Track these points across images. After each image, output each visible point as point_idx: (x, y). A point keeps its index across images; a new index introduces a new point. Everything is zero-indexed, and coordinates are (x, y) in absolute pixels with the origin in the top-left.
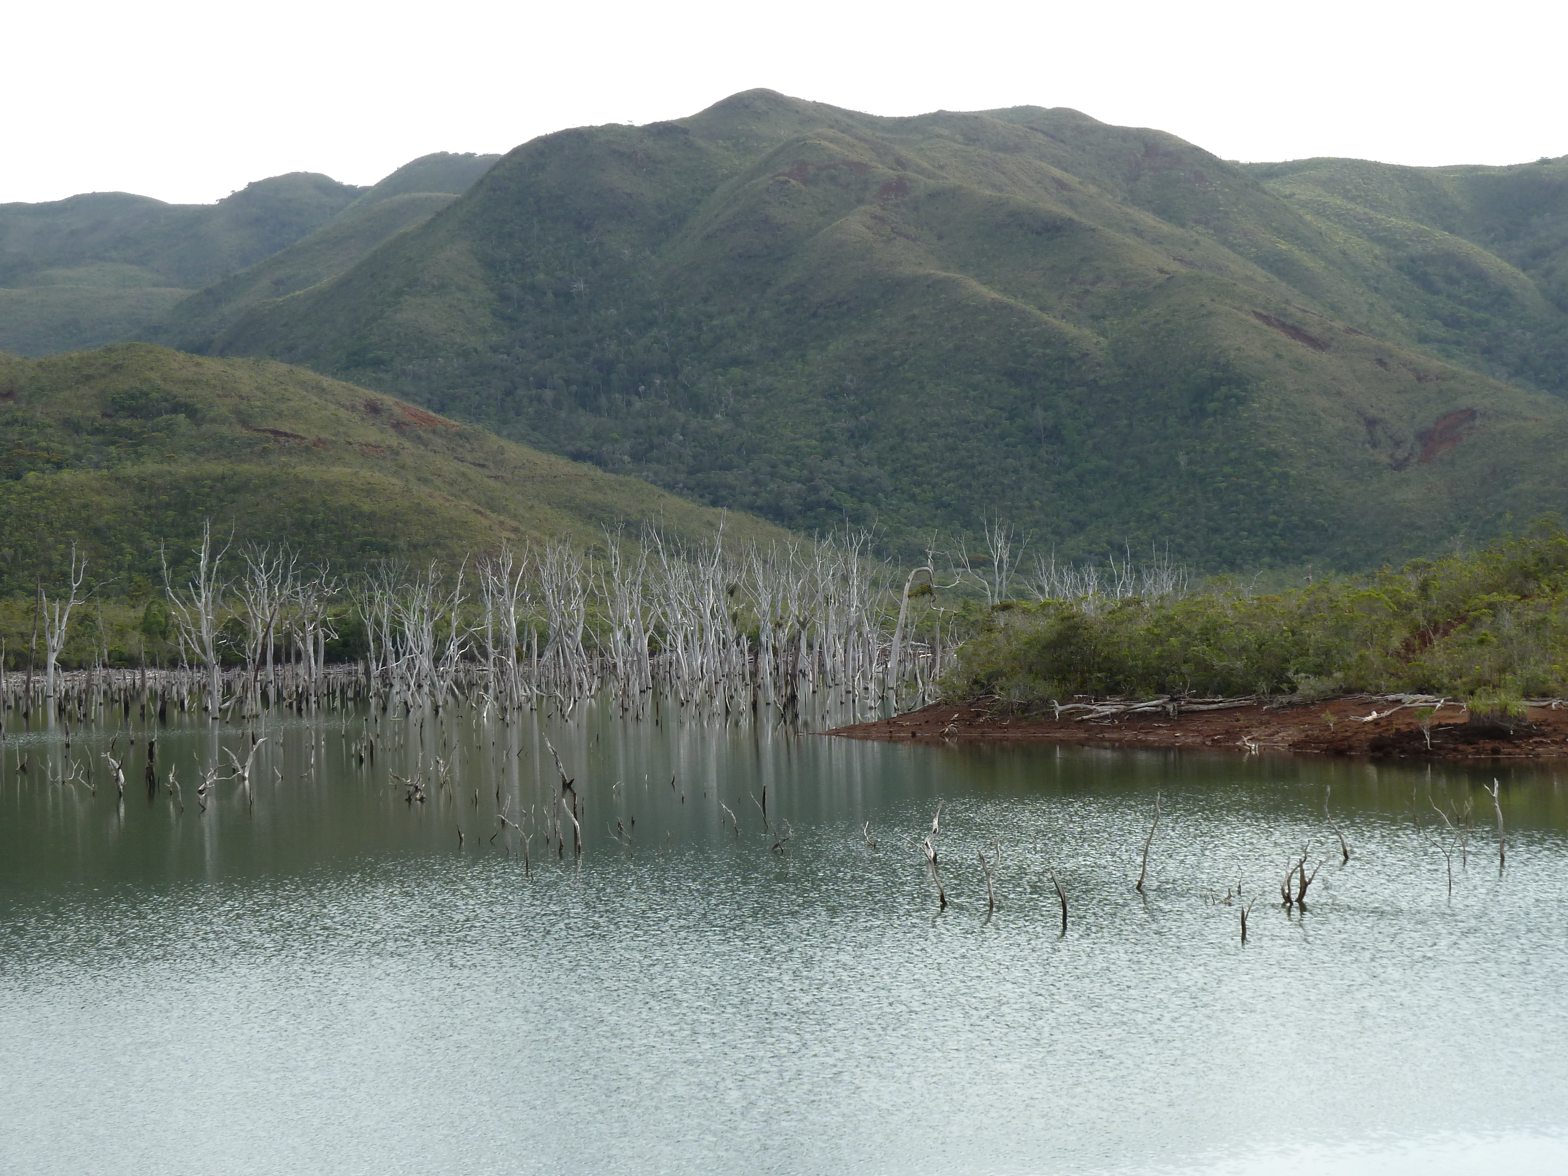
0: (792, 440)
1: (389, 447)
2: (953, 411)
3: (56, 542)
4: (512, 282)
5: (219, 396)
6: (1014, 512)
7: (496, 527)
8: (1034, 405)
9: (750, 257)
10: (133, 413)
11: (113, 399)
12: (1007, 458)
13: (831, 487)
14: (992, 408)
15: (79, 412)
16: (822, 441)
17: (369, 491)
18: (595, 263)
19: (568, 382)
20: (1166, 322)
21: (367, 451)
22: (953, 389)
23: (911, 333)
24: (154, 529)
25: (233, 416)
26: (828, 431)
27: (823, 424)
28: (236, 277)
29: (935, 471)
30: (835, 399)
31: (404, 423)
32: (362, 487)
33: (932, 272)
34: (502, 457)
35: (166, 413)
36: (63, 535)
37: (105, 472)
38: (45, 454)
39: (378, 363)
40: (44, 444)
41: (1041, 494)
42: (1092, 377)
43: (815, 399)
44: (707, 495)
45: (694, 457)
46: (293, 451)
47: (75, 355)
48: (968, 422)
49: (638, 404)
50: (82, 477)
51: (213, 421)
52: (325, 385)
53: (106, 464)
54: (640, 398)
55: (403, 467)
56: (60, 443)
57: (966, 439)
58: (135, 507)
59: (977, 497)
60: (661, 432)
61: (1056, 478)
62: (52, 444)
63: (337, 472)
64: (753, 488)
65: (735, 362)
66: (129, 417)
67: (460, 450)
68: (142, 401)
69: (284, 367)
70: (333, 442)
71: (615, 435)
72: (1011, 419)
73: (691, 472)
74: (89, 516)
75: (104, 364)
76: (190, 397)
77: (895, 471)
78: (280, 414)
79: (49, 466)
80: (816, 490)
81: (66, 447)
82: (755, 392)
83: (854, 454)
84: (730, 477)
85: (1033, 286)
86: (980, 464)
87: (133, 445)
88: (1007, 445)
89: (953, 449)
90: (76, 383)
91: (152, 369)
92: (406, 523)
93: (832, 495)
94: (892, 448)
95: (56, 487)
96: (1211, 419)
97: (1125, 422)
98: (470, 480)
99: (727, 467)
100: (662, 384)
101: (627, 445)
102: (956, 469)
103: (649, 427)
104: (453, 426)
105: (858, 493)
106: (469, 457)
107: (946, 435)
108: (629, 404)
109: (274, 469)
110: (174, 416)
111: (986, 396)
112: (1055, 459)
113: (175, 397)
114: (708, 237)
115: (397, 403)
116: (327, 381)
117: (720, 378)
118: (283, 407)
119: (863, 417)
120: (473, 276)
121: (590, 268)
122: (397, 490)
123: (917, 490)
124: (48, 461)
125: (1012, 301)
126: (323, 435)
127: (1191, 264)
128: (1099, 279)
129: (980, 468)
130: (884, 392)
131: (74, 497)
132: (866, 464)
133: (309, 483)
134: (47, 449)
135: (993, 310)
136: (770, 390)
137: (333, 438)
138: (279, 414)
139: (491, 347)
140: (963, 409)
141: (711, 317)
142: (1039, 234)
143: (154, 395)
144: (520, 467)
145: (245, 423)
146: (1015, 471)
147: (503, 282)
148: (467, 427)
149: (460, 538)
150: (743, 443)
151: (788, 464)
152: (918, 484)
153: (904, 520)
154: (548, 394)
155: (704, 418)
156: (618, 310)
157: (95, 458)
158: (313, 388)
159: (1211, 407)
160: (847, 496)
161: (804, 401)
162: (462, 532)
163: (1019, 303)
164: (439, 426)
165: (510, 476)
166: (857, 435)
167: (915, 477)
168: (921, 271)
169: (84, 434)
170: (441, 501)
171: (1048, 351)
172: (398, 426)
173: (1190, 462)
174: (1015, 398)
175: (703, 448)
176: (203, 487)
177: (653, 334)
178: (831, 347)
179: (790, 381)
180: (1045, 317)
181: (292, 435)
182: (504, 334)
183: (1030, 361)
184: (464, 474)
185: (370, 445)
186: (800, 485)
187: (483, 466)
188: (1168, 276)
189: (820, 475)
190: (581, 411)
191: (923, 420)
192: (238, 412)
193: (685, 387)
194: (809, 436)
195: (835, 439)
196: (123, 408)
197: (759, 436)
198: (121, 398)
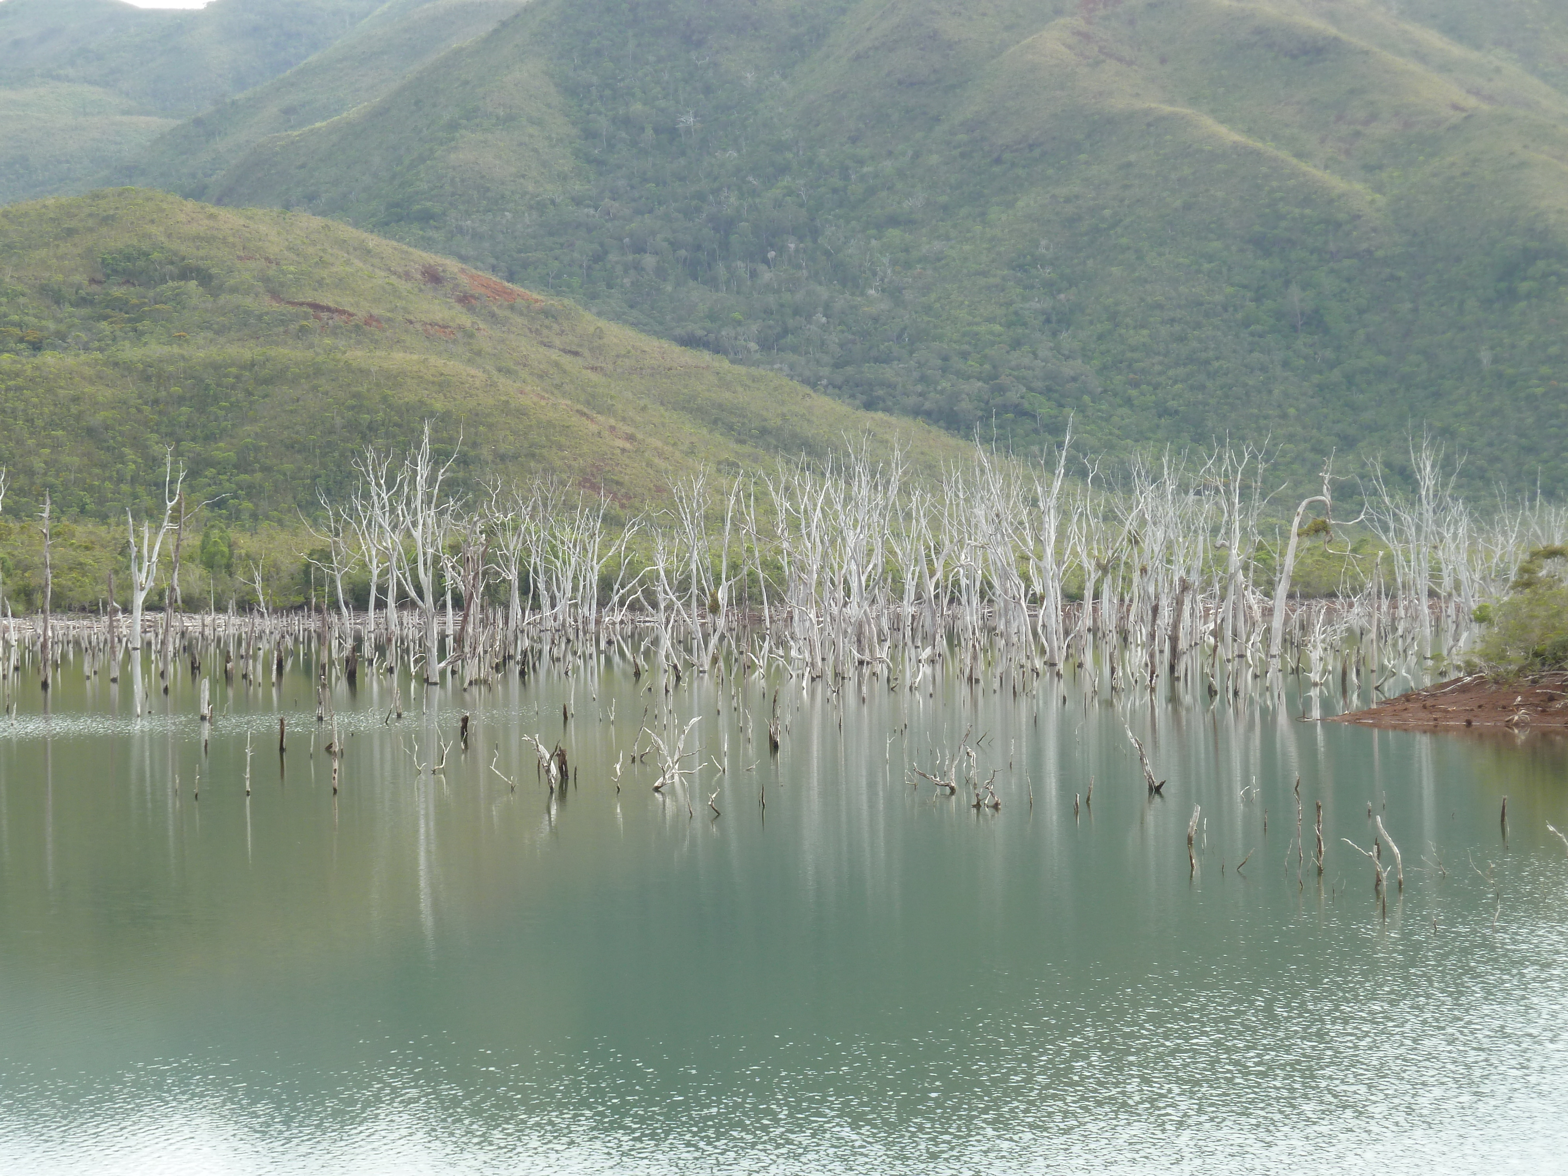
0: (969, 324)
1: (460, 328)
2: (1182, 288)
3: (38, 445)
4: (600, 113)
5: (240, 258)
6: (1262, 422)
7: (606, 433)
8: (1287, 283)
9: (912, 84)
10: (129, 278)
11: (104, 260)
12: (1251, 351)
13: (1021, 387)
14: (1232, 285)
15: (60, 277)
16: (1009, 327)
17: (443, 385)
18: (708, 90)
19: (675, 245)
20: (1465, 174)
21: (432, 332)
22: (1181, 260)
23: (1126, 187)
24: (163, 429)
25: (260, 284)
26: (1016, 313)
27: (1010, 303)
28: (234, 103)
29: (1158, 368)
30: (1026, 271)
31: (473, 296)
32: (432, 379)
33: (1153, 105)
34: (601, 342)
35: (173, 279)
36: (49, 436)
37: (98, 355)
38: (17, 331)
39: (426, 217)
40: (16, 318)
41: (1297, 399)
42: (1365, 246)
43: (999, 272)
44: (859, 395)
45: (841, 346)
46: (338, 331)
47: (50, 202)
48: (1201, 304)
49: (767, 276)
50: (70, 361)
51: (234, 290)
52: (371, 245)
53: (97, 344)
54: (769, 267)
55: (479, 353)
56: (36, 316)
57: (1198, 326)
58: (140, 401)
59: (1212, 401)
60: (796, 312)
61: (1316, 378)
62: (26, 318)
63: (398, 359)
64: (919, 388)
65: (893, 221)
66: (124, 283)
67: (545, 332)
68: (141, 263)
69: (317, 222)
70: (389, 320)
71: (737, 315)
72: (1258, 300)
73: (838, 365)
74: (81, 413)
75: (90, 215)
76: (202, 259)
77: (1105, 367)
78: (321, 283)
79: (22, 346)
80: (1001, 390)
81: (44, 323)
82: (919, 261)
83: (1052, 344)
84: (888, 372)
85: (1287, 126)
86: (1217, 359)
87: (130, 320)
88: (1252, 334)
89: (1182, 339)
90: (55, 239)
91: (152, 221)
92: (490, 426)
93: (1022, 398)
94: (1101, 337)
95: (38, 373)
96: (1523, 304)
97: (1409, 305)
98: (565, 372)
99: (885, 359)
100: (797, 250)
101: (754, 328)
102: (1185, 365)
103: (782, 306)
104: (536, 301)
105: (1056, 395)
106: (557, 342)
107: (1172, 321)
108: (754, 274)
109: (317, 354)
110: (182, 283)
111: (1224, 270)
112: (1315, 353)
113: (183, 259)
114: (858, 57)
115: (463, 271)
116: (373, 241)
117: (874, 242)
118: (324, 273)
119: (1062, 296)
120: (549, 106)
121: (702, 96)
122: (478, 383)
123: (1134, 393)
124: (21, 340)
125: (1259, 145)
126: (376, 312)
127: (1490, 99)
128: (1373, 117)
129: (1216, 364)
130: (1090, 263)
131: (61, 387)
132: (1067, 358)
133: (364, 372)
134: (19, 325)
135: (1235, 156)
136: (939, 260)
137: (389, 314)
138: (318, 282)
139: (573, 199)
140: (1194, 286)
141: (861, 162)
142: (1294, 57)
143: (155, 255)
144: (624, 356)
145: (275, 295)
146: (1263, 369)
147: (588, 113)
148: (553, 302)
149: (561, 448)
150: (905, 329)
151: (965, 355)
152: (1136, 385)
153: (1117, 432)
154: (649, 261)
155: (853, 294)
156: (739, 151)
157: (84, 337)
158: (355, 249)
159: (1524, 287)
160: (1043, 399)
161: (984, 274)
162: (563, 440)
163: (1268, 148)
164: (519, 300)
165: (611, 367)
166: (1054, 318)
167: (1131, 376)
168: (1139, 105)
169: (67, 305)
170: (535, 399)
171: (1308, 211)
172: (465, 299)
173: (1495, 360)
174: (1263, 272)
175: (854, 334)
176: (226, 376)
177: (785, 183)
178: (1020, 204)
179: (967, 248)
180: (1304, 167)
181: (337, 311)
182: (589, 182)
183: (1283, 224)
184: (557, 364)
185: (436, 324)
186: (980, 384)
187: (576, 354)
188: (1464, 115)
189: (1008, 371)
190: (691, 283)
191: (1142, 300)
192: (266, 280)
193: (827, 253)
194: (991, 320)
195: (1025, 324)
196: (115, 272)
197: (926, 319)
198: (113, 259)
